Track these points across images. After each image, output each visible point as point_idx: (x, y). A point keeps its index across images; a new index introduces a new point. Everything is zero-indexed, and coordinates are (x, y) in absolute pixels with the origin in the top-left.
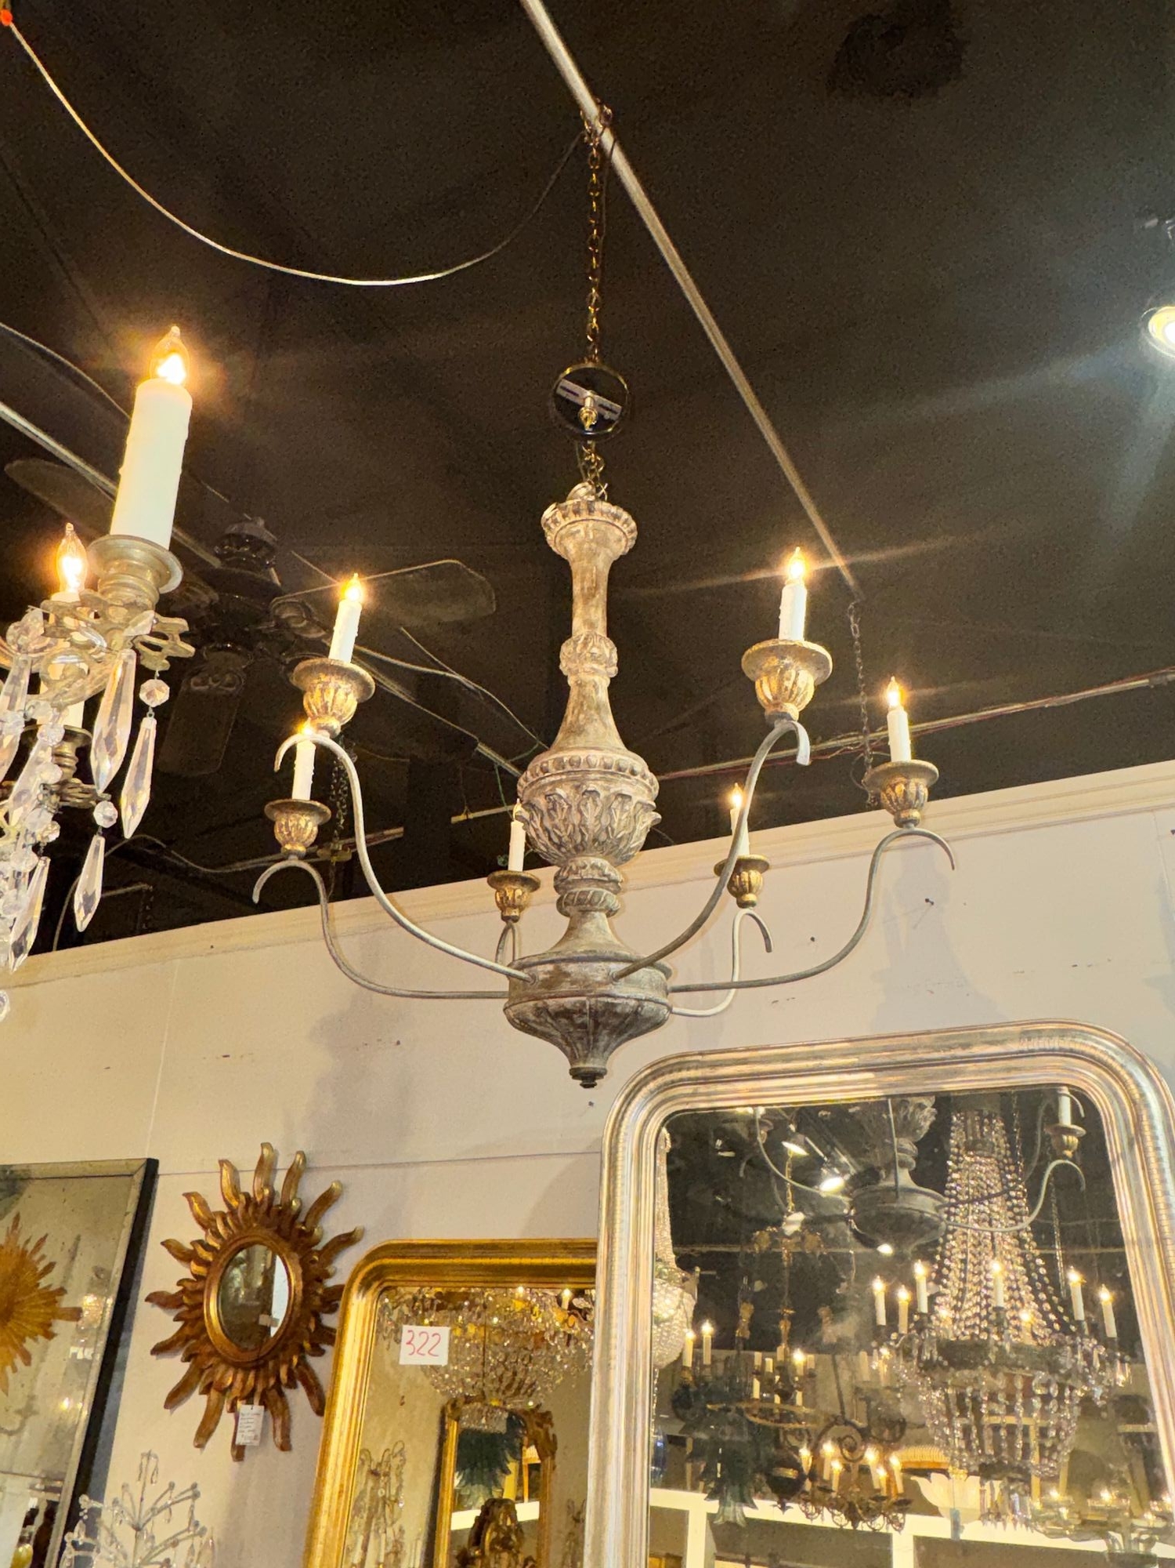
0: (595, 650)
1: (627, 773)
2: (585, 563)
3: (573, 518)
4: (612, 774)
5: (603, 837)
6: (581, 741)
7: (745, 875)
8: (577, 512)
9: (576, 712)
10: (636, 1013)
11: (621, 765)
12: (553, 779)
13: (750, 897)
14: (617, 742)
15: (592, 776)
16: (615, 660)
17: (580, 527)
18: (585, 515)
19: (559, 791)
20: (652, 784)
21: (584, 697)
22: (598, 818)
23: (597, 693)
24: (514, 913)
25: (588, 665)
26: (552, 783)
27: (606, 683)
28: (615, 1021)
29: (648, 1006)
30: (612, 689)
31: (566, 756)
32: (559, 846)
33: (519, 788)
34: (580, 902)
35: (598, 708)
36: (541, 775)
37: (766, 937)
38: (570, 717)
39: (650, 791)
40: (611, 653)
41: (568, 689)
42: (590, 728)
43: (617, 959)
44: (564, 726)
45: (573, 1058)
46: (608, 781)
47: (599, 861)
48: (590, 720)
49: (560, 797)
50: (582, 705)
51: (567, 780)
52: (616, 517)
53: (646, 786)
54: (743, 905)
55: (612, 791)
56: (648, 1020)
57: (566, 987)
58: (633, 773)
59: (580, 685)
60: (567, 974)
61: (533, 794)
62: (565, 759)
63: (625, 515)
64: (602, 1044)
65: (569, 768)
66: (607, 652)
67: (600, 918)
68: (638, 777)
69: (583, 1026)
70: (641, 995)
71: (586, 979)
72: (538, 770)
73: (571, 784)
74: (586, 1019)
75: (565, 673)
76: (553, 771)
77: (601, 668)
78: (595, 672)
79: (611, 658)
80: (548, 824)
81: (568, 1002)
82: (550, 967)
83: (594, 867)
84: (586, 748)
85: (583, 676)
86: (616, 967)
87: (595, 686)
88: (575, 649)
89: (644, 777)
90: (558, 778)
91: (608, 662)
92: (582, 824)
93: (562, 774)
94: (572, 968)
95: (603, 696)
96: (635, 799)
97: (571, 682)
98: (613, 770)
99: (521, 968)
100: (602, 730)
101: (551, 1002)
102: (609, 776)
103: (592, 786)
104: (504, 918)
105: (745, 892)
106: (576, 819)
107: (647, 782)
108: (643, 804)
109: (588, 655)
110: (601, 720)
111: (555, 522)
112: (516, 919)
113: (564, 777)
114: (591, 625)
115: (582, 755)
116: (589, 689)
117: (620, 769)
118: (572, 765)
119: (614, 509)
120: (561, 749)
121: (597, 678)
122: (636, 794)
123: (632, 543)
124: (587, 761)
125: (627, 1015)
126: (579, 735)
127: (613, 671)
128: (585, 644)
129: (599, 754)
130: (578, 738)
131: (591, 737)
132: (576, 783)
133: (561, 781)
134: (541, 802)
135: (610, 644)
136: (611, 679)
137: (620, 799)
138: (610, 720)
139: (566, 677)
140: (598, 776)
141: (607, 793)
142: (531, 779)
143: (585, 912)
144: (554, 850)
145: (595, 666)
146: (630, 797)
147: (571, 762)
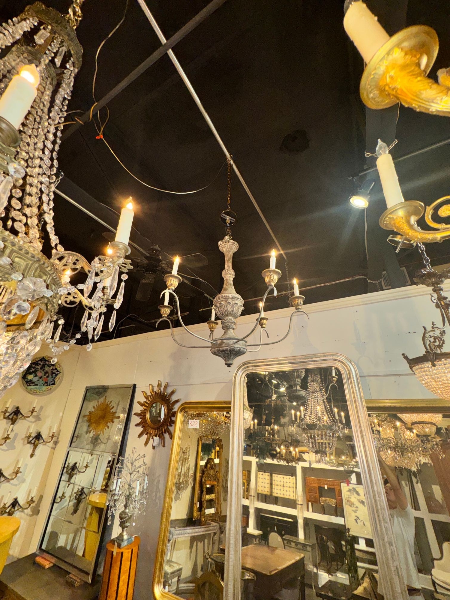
0: (230, 272)
2: (227, 253)
3: (225, 243)
5: (232, 313)
6: (227, 292)
7: (263, 321)
9: (226, 286)
10: (239, 351)
12: (221, 300)
13: (264, 326)
14: (234, 291)
15: (229, 299)
17: (226, 245)
18: (227, 243)
19: (222, 303)
21: (227, 282)
22: (231, 308)
24: (213, 330)
25: (228, 275)
27: (232, 279)
28: (234, 352)
29: (242, 349)
30: (233, 281)
31: (223, 295)
32: (222, 315)
33: (213, 302)
34: (227, 327)
35: (231, 285)
37: (268, 335)
38: (224, 287)
41: (224, 281)
42: (229, 289)
43: (235, 339)
45: (225, 361)
47: (231, 318)
48: (229, 287)
50: (227, 284)
51: (224, 300)
53: (241, 301)
54: (262, 327)
56: (242, 352)
57: (224, 345)
58: (238, 299)
59: (227, 280)
60: (224, 342)
61: (216, 304)
63: (236, 243)
64: (232, 357)
65: (224, 298)
67: (231, 330)
70: (240, 347)
71: (228, 343)
72: (217, 298)
74: (228, 352)
75: (223, 277)
76: (221, 298)
77: (231, 276)
79: (233, 274)
80: (220, 310)
81: (224, 348)
82: (220, 341)
85: (227, 278)
86: (235, 341)
87: (230, 280)
88: (225, 272)
89: (240, 299)
92: (227, 310)
95: (232, 282)
96: (239, 304)
97: (225, 279)
99: (214, 341)
100: (231, 289)
101: (220, 348)
102: (233, 299)
103: (229, 302)
104: (210, 331)
105: (263, 325)
106: (226, 309)
108: (240, 305)
109: (228, 273)
110: (231, 287)
111: (221, 244)
114: (229, 267)
115: (227, 295)
117: (235, 298)
119: (234, 242)
121: (230, 278)
123: (237, 249)
125: (237, 351)
126: (226, 290)
127: (234, 277)
128: (228, 271)
129: (231, 294)
131: (229, 291)
132: (226, 301)
134: (218, 305)
135: (233, 271)
137: (235, 304)
138: (233, 287)
140: (231, 299)
141: (233, 303)
142: (216, 300)
143: (228, 329)
147: (225, 296)
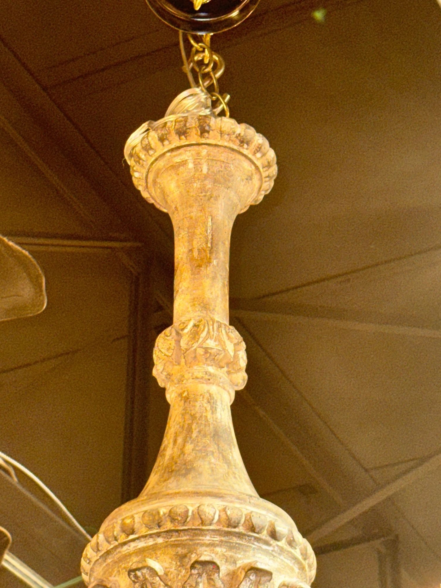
0: (211, 343)
1: (264, 535)
2: (195, 212)
3: (176, 142)
4: (240, 535)
6: (187, 485)
8: (182, 133)
9: (180, 440)
11: (256, 521)
12: (141, 544)
14: (246, 487)
15: (207, 539)
16: (243, 362)
17: (187, 155)
18: (194, 138)
19: (152, 563)
20: (305, 556)
21: (193, 417)
23: (214, 410)
25: (199, 370)
26: (141, 551)
30: (235, 408)
31: (163, 507)
33: (83, 563)
35: (216, 435)
36: (122, 538)
38: (169, 449)
39: (302, 568)
40: (235, 351)
41: (167, 406)
42: (203, 466)
44: (161, 462)
46: (231, 547)
48: (204, 453)
49: (153, 572)
50: (190, 430)
51: (167, 546)
52: (243, 141)
53: (295, 558)
55: (239, 563)
58: (274, 535)
59: (186, 398)
61: (108, 572)
62: (162, 511)
63: (259, 139)
65: (169, 526)
66: (230, 347)
68: (282, 543)
72: (117, 531)
73: (172, 551)
75: (161, 384)
76: (144, 531)
77: (222, 373)
78: (209, 379)
79: (236, 356)
84: (197, 494)
85: (190, 384)
87: (211, 400)
88: (178, 342)
89: (291, 543)
90: (151, 542)
91: (231, 364)
93: (158, 535)
95: (225, 417)
96: (278, 580)
97: (170, 396)
98: (241, 529)
100: (222, 468)
102: (235, 540)
103: (206, 555)
107: (297, 553)
109: (201, 351)
110: (221, 452)
111: (147, 148)
113: (160, 540)
114: (206, 307)
115: (191, 505)
116: (200, 405)
117: (253, 529)
118: (173, 520)
119: (241, 129)
120: (155, 496)
121: (214, 389)
122: (279, 571)
123: (269, 185)
124: (199, 515)
126: (185, 475)
127: (241, 378)
128: (195, 334)
129: (218, 504)
130: (183, 480)
132: (180, 551)
133: (154, 548)
134: (123, 583)
135: (235, 335)
136: (237, 393)
137: (253, 577)
138: (236, 455)
139: (164, 389)
140: (217, 539)
141: (231, 568)
142: (105, 547)
145: (211, 369)
146: (269, 574)
147: (172, 516)
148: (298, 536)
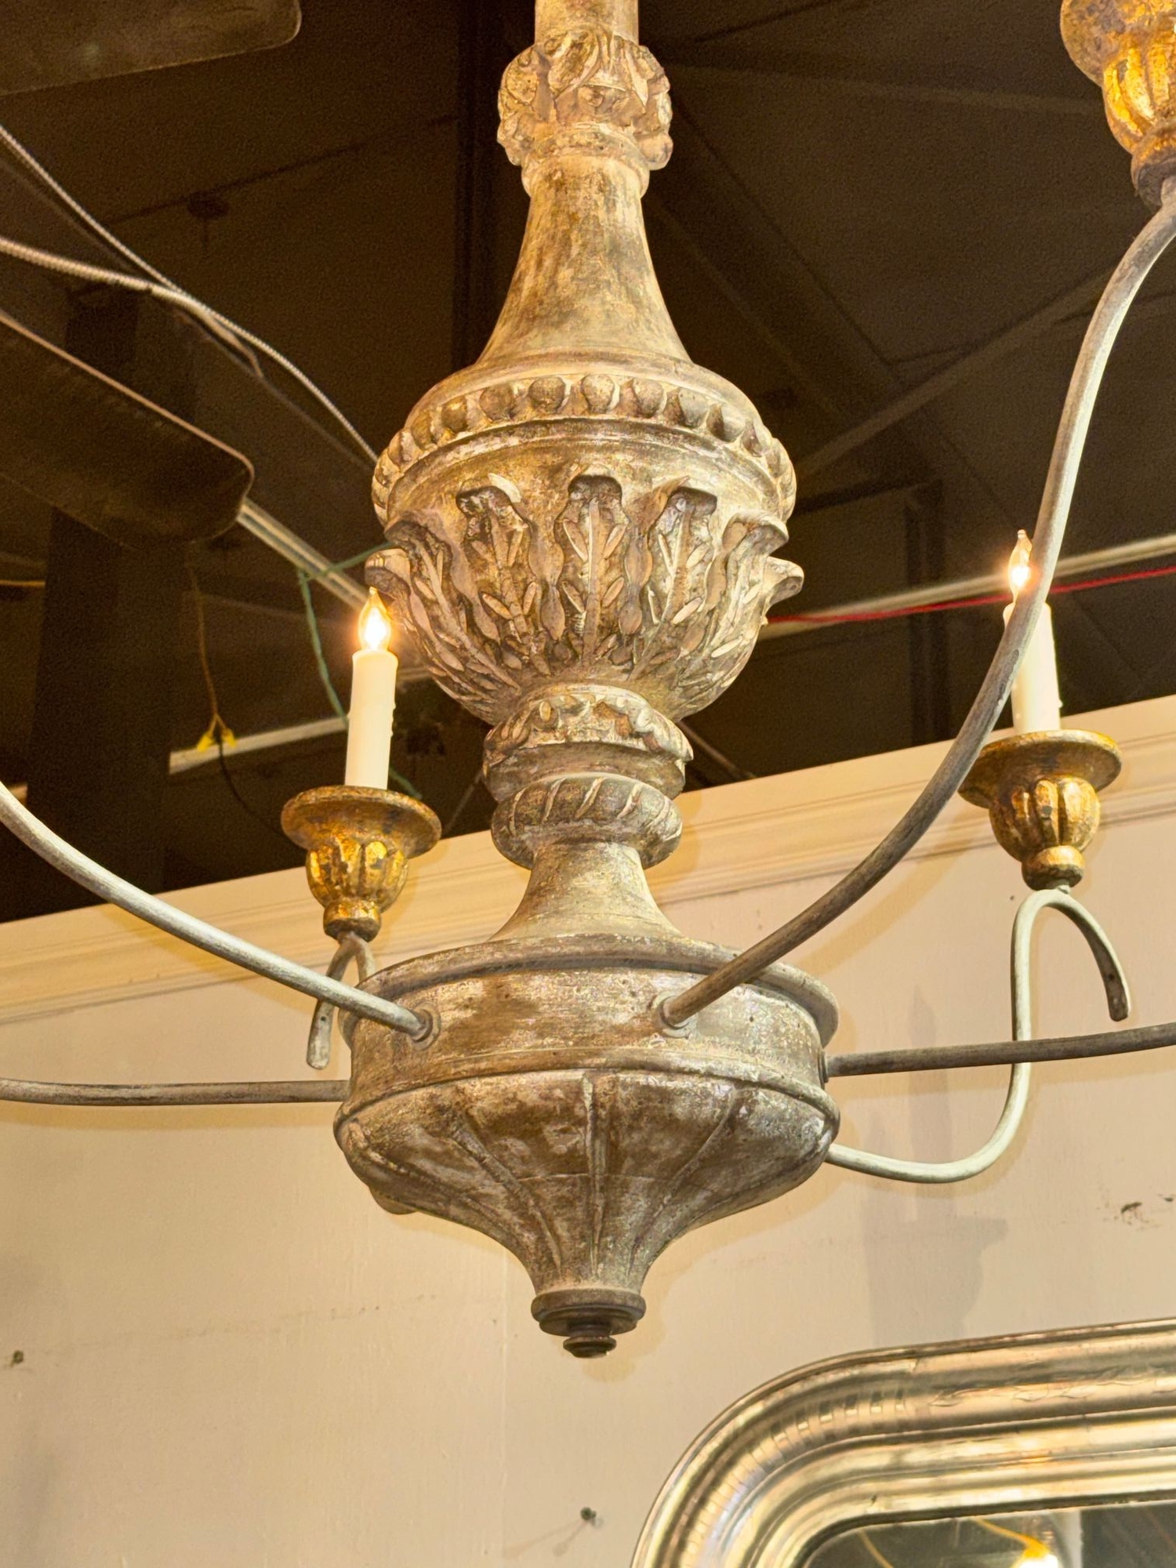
0: (604, 79)
1: (703, 430)
4: (658, 431)
5: (631, 621)
6: (562, 341)
7: (1048, 792)
9: (548, 262)
10: (733, 1122)
11: (686, 404)
12: (479, 449)
13: (1062, 856)
14: (670, 344)
15: (599, 438)
16: (664, 114)
19: (498, 480)
20: (777, 471)
21: (572, 218)
22: (617, 561)
23: (611, 204)
24: (364, 911)
25: (583, 128)
26: (481, 460)
27: (634, 184)
28: (665, 1146)
29: (770, 1102)
30: (647, 203)
31: (519, 381)
32: (501, 649)
33: (376, 485)
34: (564, 811)
35: (615, 251)
36: (445, 438)
37: (1111, 976)
38: (528, 278)
39: (771, 492)
40: (651, 95)
41: (524, 201)
42: (591, 307)
43: (672, 961)
44: (515, 303)
45: (541, 1265)
46: (642, 452)
47: (618, 696)
48: (593, 284)
49: (502, 497)
50: (566, 243)
51: (526, 450)
53: (758, 474)
54: (1040, 878)
55: (658, 482)
56: (765, 1145)
57: (522, 1044)
58: (720, 430)
59: (560, 185)
60: (526, 1007)
61: (421, 500)
62: (517, 388)
64: (629, 1221)
65: (529, 414)
66: (641, 87)
67: (624, 860)
68: (736, 446)
69: (573, 1162)
70: (748, 1068)
71: (583, 1017)
72: (435, 424)
73: (535, 461)
74: (583, 1138)
75: (513, 159)
76: (483, 425)
77: (624, 136)
78: (602, 146)
79: (651, 104)
80: (467, 586)
81: (529, 1086)
82: (475, 988)
83: (603, 709)
84: (580, 356)
85: (567, 158)
86: (671, 986)
87: (605, 186)
88: (543, 77)
89: (751, 445)
90: (497, 444)
91: (643, 119)
92: (569, 579)
93: (510, 431)
94: (539, 988)
95: (630, 220)
96: (726, 511)
97: (530, 182)
98: (660, 420)
99: (392, 992)
100: (625, 312)
101: (477, 1088)
102: (649, 439)
103: (596, 467)
104: (334, 929)
105: (1047, 840)
106: (551, 568)
107: (762, 463)
108: (749, 525)
109: (586, 94)
110: (624, 280)
112: (368, 932)
113: (514, 441)
115: (569, 376)
116: (586, 196)
117: (681, 418)
118: (536, 404)
120: (504, 361)
121: (611, 166)
122: (728, 495)
124: (584, 393)
125: (709, 1128)
126: (558, 325)
127: (661, 147)
128: (575, 62)
129: (619, 374)
130: (556, 334)
131: (596, 335)
132: (550, 459)
133: (503, 455)
134: (447, 519)
135: (650, 63)
136: (653, 174)
137: (681, 506)
138: (650, 288)
139: (518, 170)
140: (618, 437)
141: (643, 489)
142: (415, 454)
143: (577, 843)
144: (484, 662)
145: (606, 129)
146: (710, 499)
147: (534, 397)
148: (764, 434)
